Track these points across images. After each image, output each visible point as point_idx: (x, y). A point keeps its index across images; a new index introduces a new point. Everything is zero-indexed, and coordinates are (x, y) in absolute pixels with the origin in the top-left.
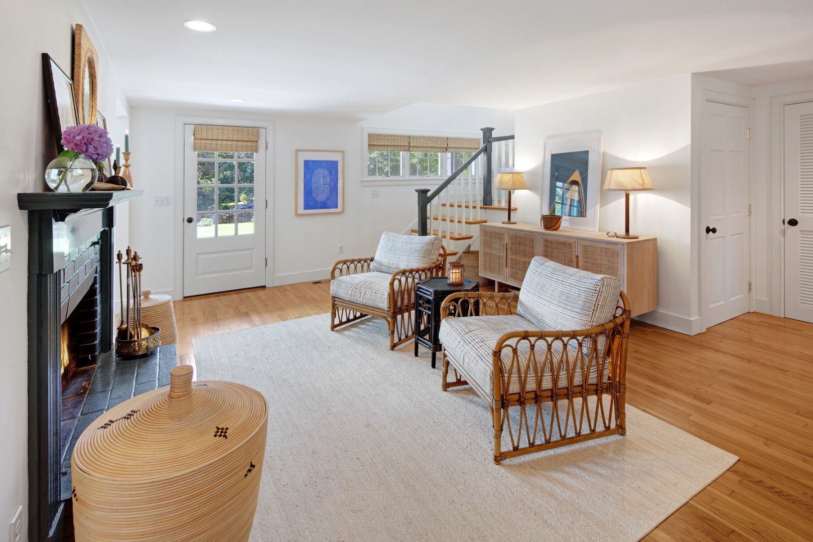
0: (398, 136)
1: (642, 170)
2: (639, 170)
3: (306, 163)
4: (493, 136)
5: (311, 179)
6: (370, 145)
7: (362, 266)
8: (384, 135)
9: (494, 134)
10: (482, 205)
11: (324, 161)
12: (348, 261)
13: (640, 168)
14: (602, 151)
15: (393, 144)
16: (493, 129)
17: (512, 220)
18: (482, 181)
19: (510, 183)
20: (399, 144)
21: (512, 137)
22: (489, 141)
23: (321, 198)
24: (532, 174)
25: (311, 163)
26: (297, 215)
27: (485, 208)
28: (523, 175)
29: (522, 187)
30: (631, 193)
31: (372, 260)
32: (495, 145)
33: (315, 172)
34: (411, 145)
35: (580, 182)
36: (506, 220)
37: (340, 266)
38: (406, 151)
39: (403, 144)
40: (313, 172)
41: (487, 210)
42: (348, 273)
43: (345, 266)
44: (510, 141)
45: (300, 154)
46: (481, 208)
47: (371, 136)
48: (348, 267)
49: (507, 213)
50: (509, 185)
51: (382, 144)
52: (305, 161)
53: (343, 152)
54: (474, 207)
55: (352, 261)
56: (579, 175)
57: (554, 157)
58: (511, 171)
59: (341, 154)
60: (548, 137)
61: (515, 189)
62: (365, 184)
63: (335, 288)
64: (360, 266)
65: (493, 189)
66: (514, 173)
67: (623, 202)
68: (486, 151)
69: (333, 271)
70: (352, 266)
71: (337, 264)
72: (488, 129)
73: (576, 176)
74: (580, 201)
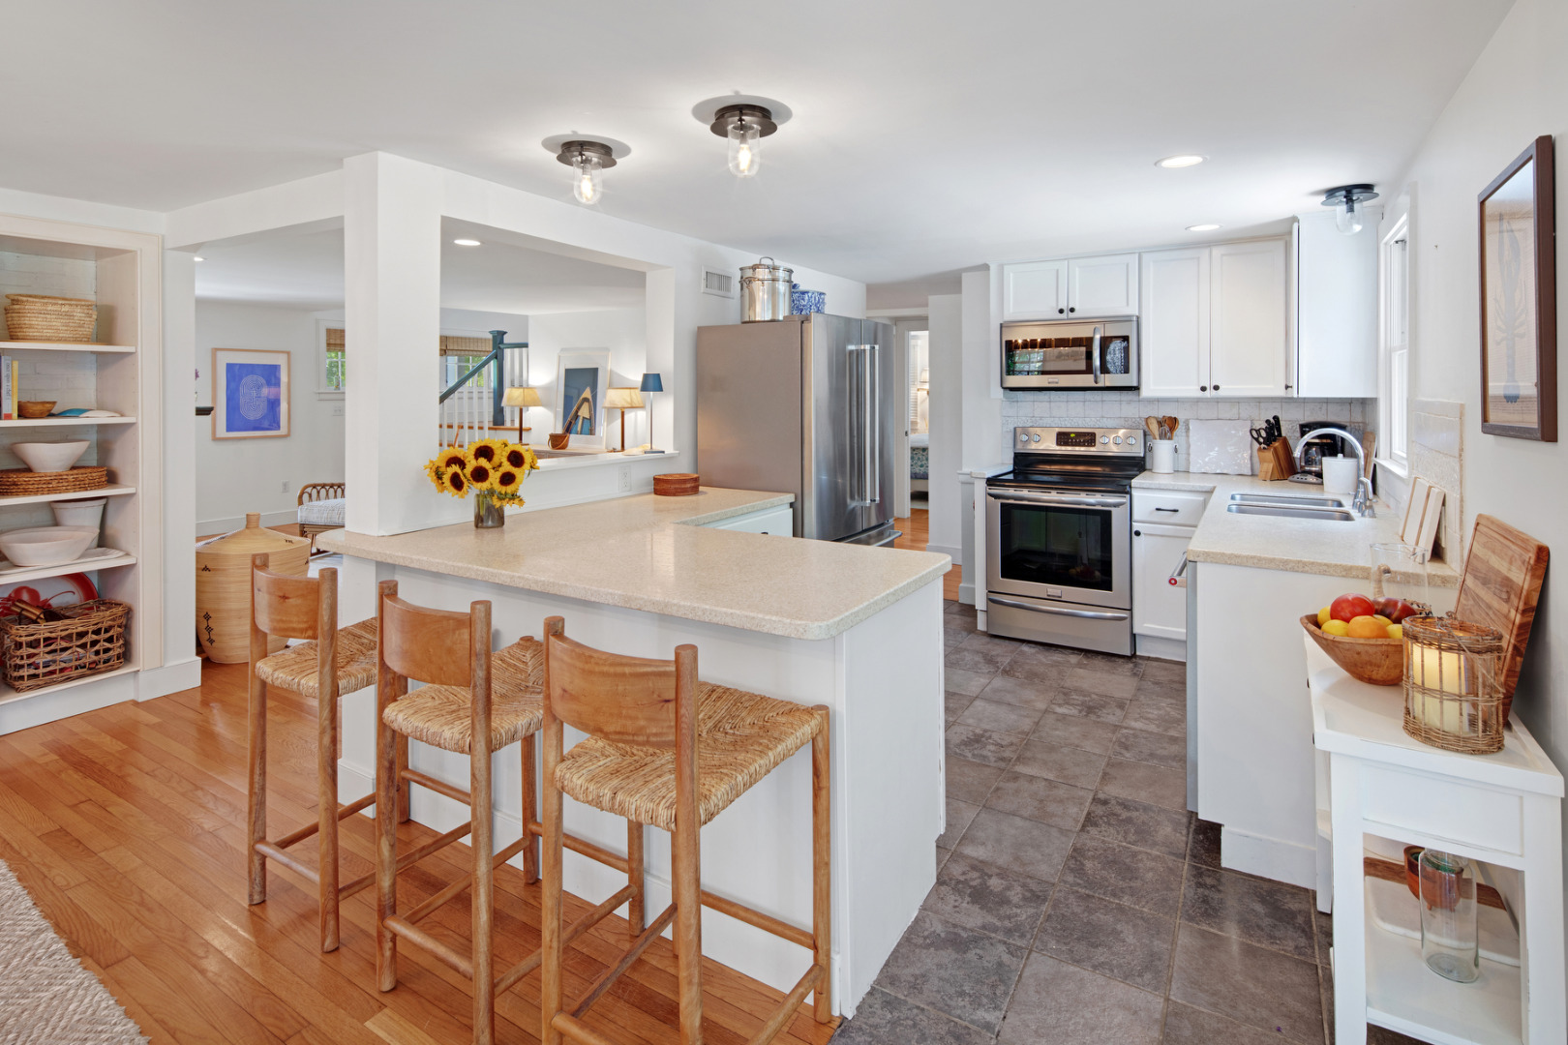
2: (628, 391)
3: (230, 367)
4: (505, 341)
5: (238, 389)
6: (329, 345)
7: (336, 492)
9: (507, 339)
10: (491, 425)
11: (258, 365)
12: (319, 485)
13: (626, 388)
14: (609, 368)
16: (505, 333)
17: (524, 441)
18: (492, 395)
19: (520, 399)
21: (526, 345)
22: (500, 348)
23: (253, 415)
24: (547, 388)
25: (238, 367)
26: (215, 439)
27: (495, 429)
28: (536, 390)
29: (536, 404)
30: (626, 411)
32: (508, 352)
33: (244, 381)
35: (591, 399)
36: (517, 440)
37: (309, 490)
40: (241, 379)
41: (498, 431)
42: (318, 498)
43: (315, 491)
44: (524, 349)
45: (219, 354)
46: (490, 428)
47: (331, 332)
48: (318, 492)
49: (518, 433)
50: (519, 402)
52: (228, 364)
53: (288, 353)
54: (481, 428)
55: (323, 486)
57: (568, 371)
58: (524, 385)
59: (285, 356)
60: (562, 350)
61: (527, 406)
62: (323, 397)
63: (304, 514)
64: (331, 491)
65: (503, 404)
66: (528, 387)
67: (620, 421)
68: (496, 358)
69: (301, 497)
70: (323, 492)
71: (306, 487)
72: (499, 332)
73: (587, 394)
74: (590, 419)
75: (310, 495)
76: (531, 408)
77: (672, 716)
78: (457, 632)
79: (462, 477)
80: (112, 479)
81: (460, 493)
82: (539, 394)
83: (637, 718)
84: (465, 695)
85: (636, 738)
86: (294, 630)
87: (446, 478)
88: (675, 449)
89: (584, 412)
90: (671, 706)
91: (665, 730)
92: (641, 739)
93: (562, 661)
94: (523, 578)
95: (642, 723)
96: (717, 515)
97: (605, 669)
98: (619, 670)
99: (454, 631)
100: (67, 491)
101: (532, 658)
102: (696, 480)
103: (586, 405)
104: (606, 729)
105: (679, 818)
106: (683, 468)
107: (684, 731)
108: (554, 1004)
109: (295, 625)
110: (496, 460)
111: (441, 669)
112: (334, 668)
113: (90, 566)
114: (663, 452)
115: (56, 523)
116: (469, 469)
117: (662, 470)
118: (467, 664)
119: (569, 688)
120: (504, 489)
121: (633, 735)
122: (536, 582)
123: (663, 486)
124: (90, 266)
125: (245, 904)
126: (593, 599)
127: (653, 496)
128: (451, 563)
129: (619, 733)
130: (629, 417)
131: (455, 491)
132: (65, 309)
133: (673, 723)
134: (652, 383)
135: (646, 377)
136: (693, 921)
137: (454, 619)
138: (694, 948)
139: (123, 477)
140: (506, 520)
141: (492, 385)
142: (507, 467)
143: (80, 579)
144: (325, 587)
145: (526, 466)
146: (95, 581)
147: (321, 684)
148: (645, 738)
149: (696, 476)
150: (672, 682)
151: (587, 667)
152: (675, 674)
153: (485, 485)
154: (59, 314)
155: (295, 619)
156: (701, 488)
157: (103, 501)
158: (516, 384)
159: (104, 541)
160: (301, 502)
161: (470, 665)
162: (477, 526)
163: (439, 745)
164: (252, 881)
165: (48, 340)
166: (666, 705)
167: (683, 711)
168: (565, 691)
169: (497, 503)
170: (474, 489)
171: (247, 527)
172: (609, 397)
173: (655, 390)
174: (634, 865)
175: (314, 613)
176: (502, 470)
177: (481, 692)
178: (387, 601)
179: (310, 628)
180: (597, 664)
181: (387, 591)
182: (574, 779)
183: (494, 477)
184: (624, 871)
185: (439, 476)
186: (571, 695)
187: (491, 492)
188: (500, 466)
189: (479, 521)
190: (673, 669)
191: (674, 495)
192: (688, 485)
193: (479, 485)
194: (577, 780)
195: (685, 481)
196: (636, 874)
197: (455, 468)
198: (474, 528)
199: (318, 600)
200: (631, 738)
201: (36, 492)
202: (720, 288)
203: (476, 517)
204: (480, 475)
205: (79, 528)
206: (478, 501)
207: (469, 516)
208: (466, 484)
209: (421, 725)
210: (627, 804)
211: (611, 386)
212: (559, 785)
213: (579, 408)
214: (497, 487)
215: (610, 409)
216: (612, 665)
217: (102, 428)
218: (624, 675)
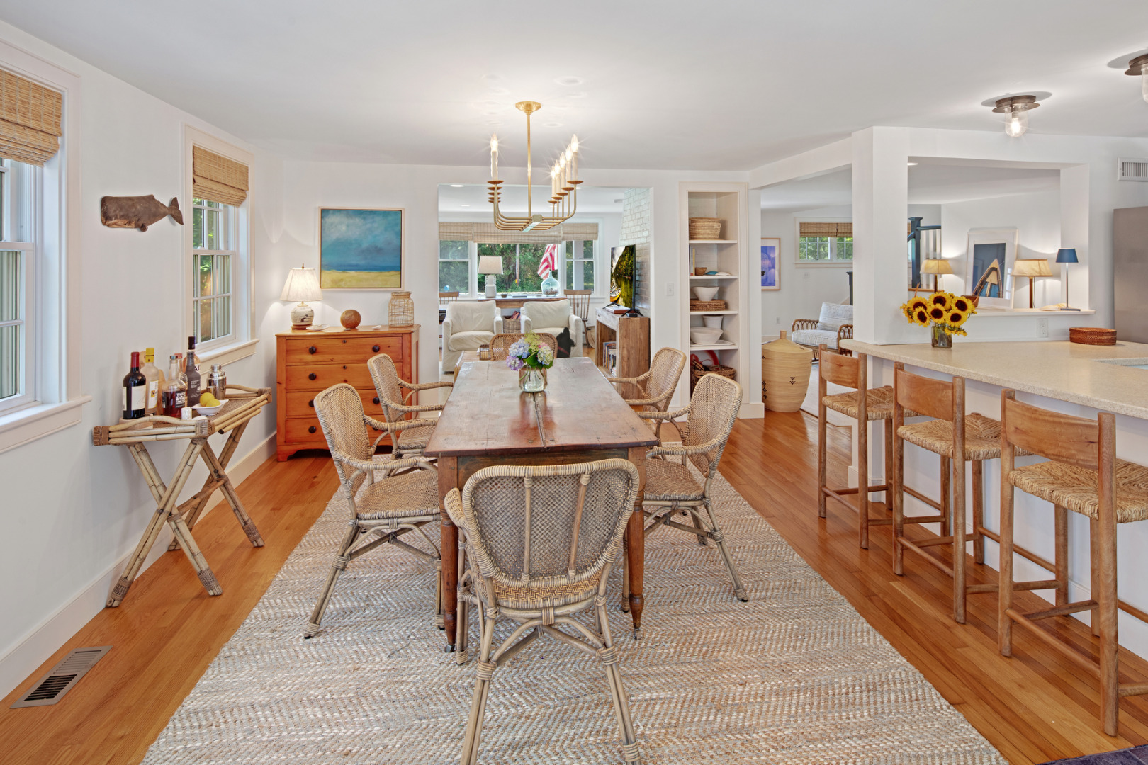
0: (826, 224)
1: (1040, 262)
2: (1037, 262)
4: (921, 225)
6: (801, 233)
7: (812, 325)
8: (814, 224)
9: (923, 223)
10: (911, 287)
12: (803, 320)
13: (1039, 260)
14: (1016, 244)
15: (822, 231)
16: (921, 219)
18: (911, 265)
19: (936, 268)
20: (828, 231)
21: (939, 228)
22: (917, 229)
24: (956, 260)
27: (915, 289)
28: (948, 262)
29: (948, 272)
30: (1033, 279)
31: (818, 322)
32: (923, 233)
34: (839, 231)
35: (999, 269)
37: (797, 323)
38: (834, 236)
39: (831, 231)
43: (801, 324)
44: (938, 231)
47: (801, 224)
48: (803, 325)
50: (935, 270)
51: (812, 231)
53: (779, 239)
55: (805, 321)
56: (997, 263)
57: (976, 247)
58: (938, 258)
59: (778, 241)
60: (971, 230)
61: (941, 274)
62: (798, 266)
63: (796, 337)
64: (809, 324)
65: (920, 273)
66: (941, 259)
67: (1028, 287)
68: (914, 237)
69: (793, 326)
70: (805, 324)
71: (796, 321)
72: (916, 218)
73: (995, 264)
74: (998, 285)
75: (798, 326)
76: (943, 275)
77: (1096, 452)
78: (945, 392)
79: (926, 314)
80: (726, 307)
81: (924, 324)
82: (951, 264)
83: (1069, 449)
84: (950, 425)
85: (1068, 460)
86: (845, 382)
87: (915, 315)
88: (1090, 308)
89: (992, 279)
90: (1096, 446)
91: (1090, 459)
92: (1072, 461)
93: (1015, 412)
94: (977, 374)
95: (1073, 452)
96: (1136, 361)
97: (1047, 418)
98: (1056, 419)
99: (943, 390)
100: (712, 310)
101: (982, 424)
102: (1114, 334)
103: (993, 275)
104: (1047, 452)
105: (1100, 511)
106: (1100, 323)
107: (1105, 461)
108: (1007, 602)
109: (846, 380)
110: (947, 305)
111: (935, 409)
112: (866, 406)
113: (716, 347)
114: (1079, 310)
115: (704, 325)
116: (930, 310)
117: (1078, 324)
118: (951, 409)
119: (1019, 426)
120: (953, 324)
121: (1067, 458)
122: (986, 377)
123: (1077, 336)
124: (714, 201)
125: (817, 515)
126: (1029, 391)
127: (1069, 343)
128: (926, 361)
129: (1056, 455)
130: (1038, 284)
131: (921, 323)
132: (711, 224)
133: (1097, 456)
134: (1068, 256)
135: (1061, 251)
136: (1111, 573)
137: (942, 384)
138: (1112, 590)
139: (731, 305)
140: (953, 345)
141: (910, 258)
142: (955, 310)
143: (711, 353)
144: (861, 363)
145: (969, 311)
146: (717, 354)
147: (859, 411)
148: (1075, 461)
149: (1113, 330)
150: (1097, 432)
151: (1033, 416)
152: (1098, 427)
153: (940, 321)
154: (709, 225)
155: (846, 377)
156: (1118, 342)
157: (721, 317)
158: (931, 257)
159: (723, 338)
160: (793, 330)
161: (953, 410)
162: (933, 346)
163: (933, 450)
164: (820, 505)
165: (705, 238)
166: (1091, 445)
167: (1104, 449)
168: (1017, 428)
169: (947, 332)
170: (932, 322)
171: (780, 338)
172: (1015, 267)
173: (1070, 261)
174: (1061, 567)
175: (856, 375)
176: (952, 312)
177: (959, 425)
178: (898, 371)
179: (854, 382)
180: (1040, 415)
181: (899, 367)
182: (1023, 479)
183: (947, 317)
184: (1052, 571)
185: (910, 314)
186: (1022, 431)
187: (943, 326)
188: (950, 309)
189: (935, 343)
190: (1097, 424)
191: (1091, 343)
192: (1105, 337)
193: (937, 320)
194: (1025, 480)
195: (1101, 334)
196: (1062, 575)
197: (920, 309)
198: (931, 346)
199: (858, 369)
200: (1065, 459)
201: (702, 310)
202: (1138, 174)
203: (932, 340)
204: (937, 314)
205: (714, 329)
206: (934, 331)
207: (928, 339)
208: (928, 318)
209: (921, 439)
210: (1061, 498)
211: (1018, 258)
212: (1012, 482)
213: (988, 275)
214: (949, 323)
215: (1017, 278)
216: (1051, 416)
217: (721, 281)
218: (1060, 423)
